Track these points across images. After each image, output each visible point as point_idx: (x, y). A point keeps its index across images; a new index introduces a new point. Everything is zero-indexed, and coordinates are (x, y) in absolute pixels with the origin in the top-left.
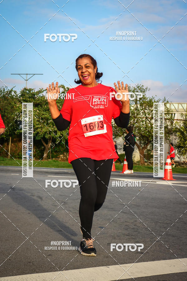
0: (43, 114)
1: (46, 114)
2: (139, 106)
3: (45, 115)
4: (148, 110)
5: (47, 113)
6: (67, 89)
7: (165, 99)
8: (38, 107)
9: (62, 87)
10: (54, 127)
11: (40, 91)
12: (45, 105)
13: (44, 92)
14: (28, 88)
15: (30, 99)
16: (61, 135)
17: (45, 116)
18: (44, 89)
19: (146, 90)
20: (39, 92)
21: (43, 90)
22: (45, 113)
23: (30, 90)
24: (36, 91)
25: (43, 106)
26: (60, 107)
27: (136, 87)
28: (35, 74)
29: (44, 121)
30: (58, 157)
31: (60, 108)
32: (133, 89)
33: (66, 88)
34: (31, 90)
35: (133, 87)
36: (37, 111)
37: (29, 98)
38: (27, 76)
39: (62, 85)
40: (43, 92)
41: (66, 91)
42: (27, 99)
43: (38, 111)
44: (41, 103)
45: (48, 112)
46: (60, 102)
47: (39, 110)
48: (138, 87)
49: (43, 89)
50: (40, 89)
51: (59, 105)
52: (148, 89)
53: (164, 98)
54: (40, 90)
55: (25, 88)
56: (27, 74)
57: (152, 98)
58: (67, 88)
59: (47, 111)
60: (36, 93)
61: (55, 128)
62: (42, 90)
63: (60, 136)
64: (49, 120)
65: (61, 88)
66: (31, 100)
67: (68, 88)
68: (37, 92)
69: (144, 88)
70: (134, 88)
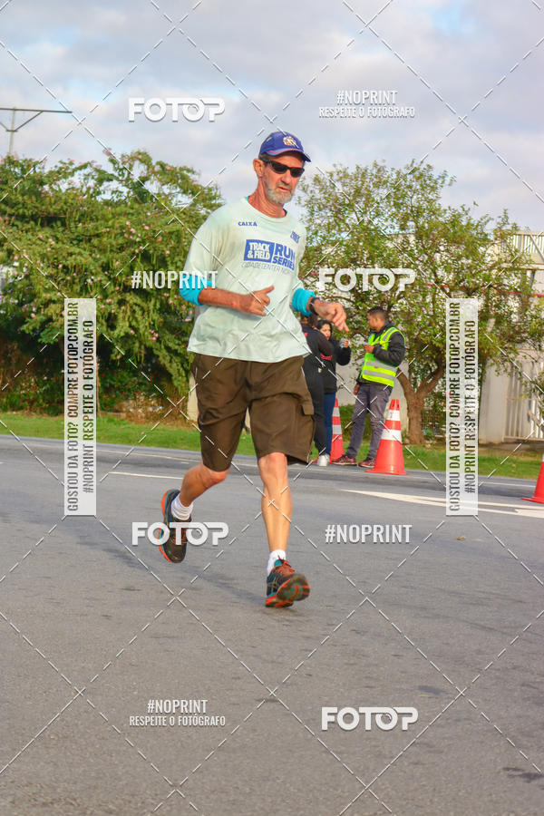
0: (71, 254)
1: (80, 254)
2: (412, 239)
3: (79, 258)
4: (445, 253)
5: (85, 250)
6: (157, 168)
7: (506, 217)
8: (52, 227)
9: (142, 161)
10: (108, 301)
11: (61, 168)
12: (79, 221)
13: (76, 174)
14: (21, 157)
15: (26, 197)
16: (132, 332)
17: (75, 259)
18: (77, 165)
19: (440, 181)
20: (58, 172)
21: (74, 167)
22: (77, 250)
23: (27, 165)
24: (46, 171)
25: (72, 225)
26: (132, 230)
27: (405, 172)
28: (42, 111)
29: (74, 278)
30: (116, 407)
31: (131, 233)
32: (395, 176)
33: (154, 163)
34: (29, 166)
35: (393, 169)
36: (50, 240)
37: (23, 195)
38: (14, 116)
39: (140, 154)
40: (72, 174)
41: (155, 173)
42: (13, 197)
43: (53, 243)
44: (65, 214)
45: (87, 246)
46: (133, 214)
47: (57, 240)
48: (413, 171)
49: (71, 163)
50: (61, 162)
51: (128, 223)
52: (448, 180)
53: (502, 214)
54: (61, 165)
55: (9, 157)
56: (15, 110)
57: (460, 211)
58: (158, 163)
59: (83, 245)
60: (48, 176)
61: (110, 304)
62: (67, 168)
63: (127, 334)
64: (93, 274)
65: (137, 163)
66: (29, 202)
67: (162, 166)
68: (51, 172)
69: (435, 174)
70: (398, 173)
